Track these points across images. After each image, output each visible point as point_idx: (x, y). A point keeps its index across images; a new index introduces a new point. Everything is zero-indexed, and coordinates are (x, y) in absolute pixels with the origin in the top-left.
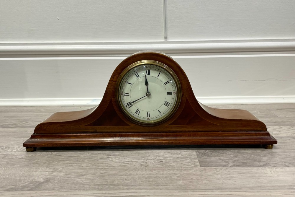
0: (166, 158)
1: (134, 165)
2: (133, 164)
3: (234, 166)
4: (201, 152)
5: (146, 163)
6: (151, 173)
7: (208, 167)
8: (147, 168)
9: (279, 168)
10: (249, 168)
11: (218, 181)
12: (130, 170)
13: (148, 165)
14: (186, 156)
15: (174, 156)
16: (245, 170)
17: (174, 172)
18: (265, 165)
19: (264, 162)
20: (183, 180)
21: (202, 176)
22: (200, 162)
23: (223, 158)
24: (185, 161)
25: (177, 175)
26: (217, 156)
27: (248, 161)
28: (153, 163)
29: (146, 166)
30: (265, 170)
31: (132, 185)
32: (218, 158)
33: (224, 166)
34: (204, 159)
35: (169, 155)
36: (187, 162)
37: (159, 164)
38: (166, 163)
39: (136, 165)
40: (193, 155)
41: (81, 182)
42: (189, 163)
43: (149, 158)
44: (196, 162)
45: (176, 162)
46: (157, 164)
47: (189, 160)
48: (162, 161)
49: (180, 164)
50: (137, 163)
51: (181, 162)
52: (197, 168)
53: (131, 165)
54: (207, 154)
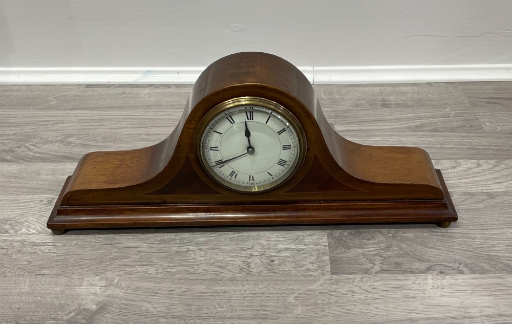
0: (280, 251)
1: (230, 270)
2: (229, 268)
3: (382, 271)
4: (335, 237)
5: (248, 264)
6: (256, 289)
7: (343, 274)
8: (249, 278)
9: (447, 277)
10: (401, 277)
11: (353, 307)
12: (223, 282)
13: (251, 270)
14: (312, 246)
15: (293, 246)
16: (396, 282)
17: (290, 288)
18: (429, 269)
19: (429, 261)
20: (303, 306)
21: (331, 295)
22: (333, 261)
23: (369, 251)
24: (309, 260)
25: (294, 293)
26: (361, 247)
27: (405, 259)
28: (259, 266)
29: (249, 273)
30: (425, 282)
32: (359, 251)
33: (367, 272)
34: (339, 255)
35: (285, 243)
36: (312, 263)
37: (268, 267)
38: (280, 265)
39: (233, 270)
40: (322, 244)
41: (153, 310)
42: (315, 265)
43: (253, 253)
44: (326, 262)
45: (295, 262)
46: (266, 267)
47: (314, 258)
48: (274, 261)
49: (300, 267)
50: (235, 264)
51: (303, 263)
52: (326, 278)
53: (226, 270)
54: (345, 241)
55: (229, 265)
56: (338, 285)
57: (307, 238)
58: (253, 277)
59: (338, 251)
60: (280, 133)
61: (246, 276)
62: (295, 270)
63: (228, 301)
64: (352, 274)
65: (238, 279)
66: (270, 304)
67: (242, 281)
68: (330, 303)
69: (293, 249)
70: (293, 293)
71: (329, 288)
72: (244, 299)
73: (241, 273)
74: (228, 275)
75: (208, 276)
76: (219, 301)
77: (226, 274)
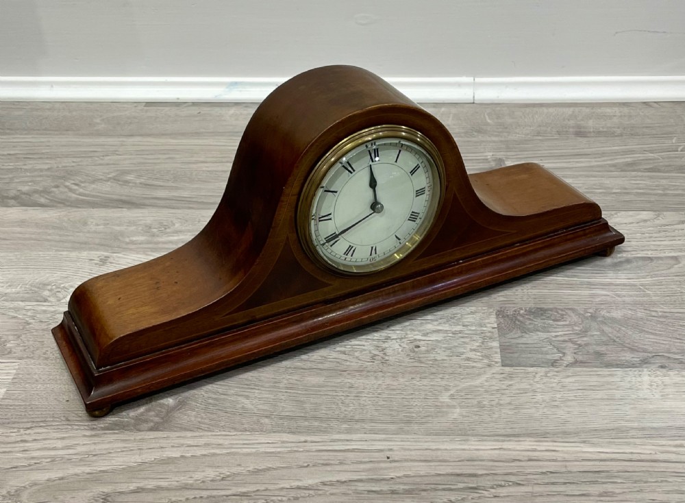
0: (428, 334)
1: (357, 357)
2: (357, 354)
3: (576, 363)
4: (508, 316)
5: (383, 350)
6: (395, 383)
7: (519, 366)
8: (385, 369)
9: (671, 373)
10: (605, 371)
11: (533, 410)
12: (349, 374)
13: (387, 358)
14: (474, 328)
15: (446, 327)
16: (595, 378)
17: (444, 383)
18: (645, 362)
19: (645, 351)
20: (461, 407)
21: (503, 394)
22: (503, 348)
23: (556, 336)
24: (469, 347)
25: (449, 390)
26: (545, 329)
27: (609, 347)
28: (399, 354)
29: (384, 362)
30: (639, 379)
31: (357, 421)
32: (543, 335)
33: (554, 363)
34: (514, 341)
35: (436, 323)
36: (474, 350)
37: (412, 354)
38: (428, 352)
39: (361, 357)
40: (488, 325)
41: (252, 407)
42: (479, 354)
43: (389, 335)
44: (494, 350)
45: (450, 349)
46: (408, 355)
47: (478, 344)
48: (419, 347)
49: (457, 356)
50: (365, 350)
51: (461, 350)
52: (494, 372)
53: (351, 357)
54: (521, 322)
55: (356, 351)
56: (511, 380)
57: (466, 316)
58: (391, 367)
59: (512, 335)
60: (413, 172)
61: (381, 366)
62: (450, 360)
63: (356, 398)
64: (532, 367)
65: (368, 369)
66: (416, 403)
67: (375, 372)
68: (501, 405)
69: (446, 331)
70: (447, 390)
71: (499, 385)
72: (379, 396)
73: (373, 362)
74: (354, 365)
75: (327, 365)
76: (343, 398)
77: (352, 362)
